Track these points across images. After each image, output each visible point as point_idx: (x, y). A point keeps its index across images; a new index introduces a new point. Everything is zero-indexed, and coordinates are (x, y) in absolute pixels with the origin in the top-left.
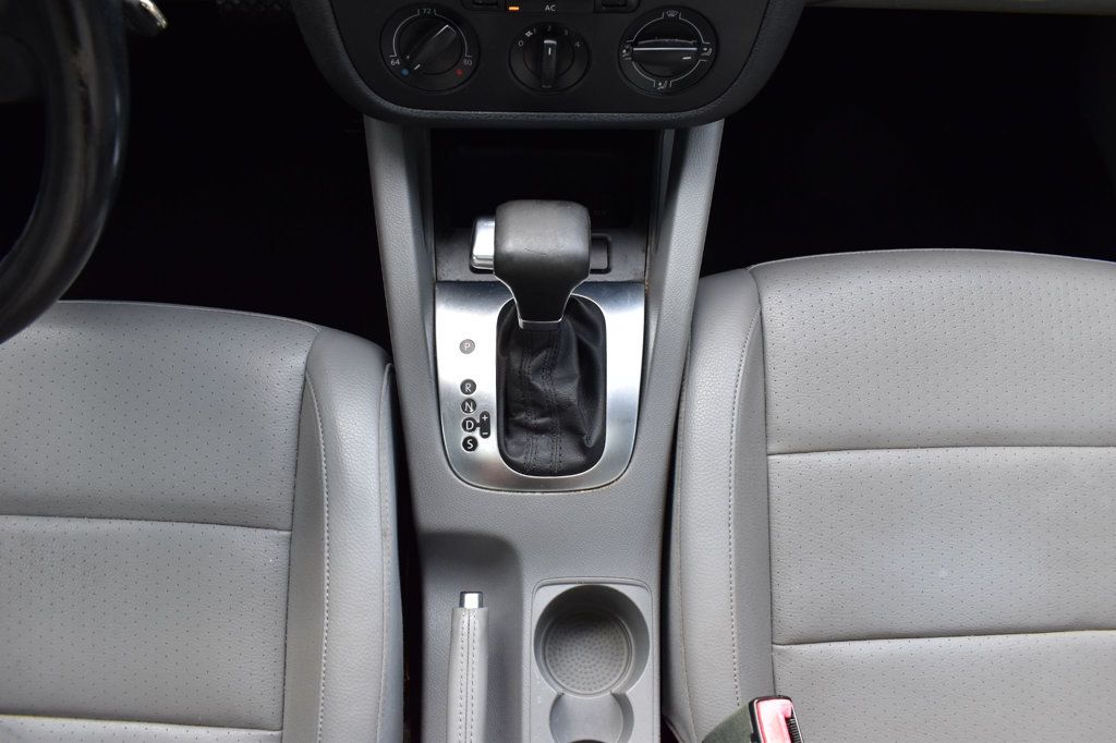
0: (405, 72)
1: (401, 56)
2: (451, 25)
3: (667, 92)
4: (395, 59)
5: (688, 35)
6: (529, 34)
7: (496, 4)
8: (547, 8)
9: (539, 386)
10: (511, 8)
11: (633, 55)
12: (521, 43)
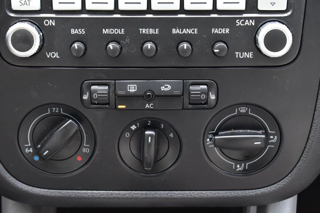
0: (36, 158)
1: (34, 146)
2: (72, 119)
3: (245, 172)
4: (29, 148)
5: (257, 127)
6: (133, 127)
7: (108, 104)
8: (147, 106)
10: (119, 107)
11: (215, 143)
12: (127, 135)
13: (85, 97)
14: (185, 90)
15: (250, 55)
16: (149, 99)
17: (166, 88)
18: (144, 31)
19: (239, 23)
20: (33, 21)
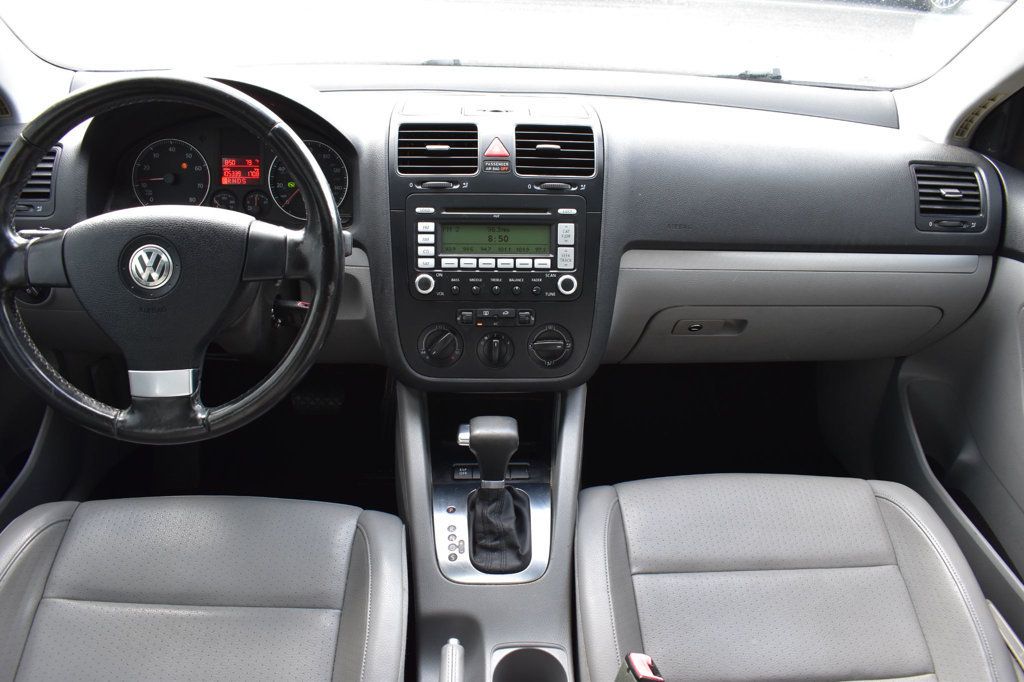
0: (428, 357)
1: (427, 349)
3: (552, 367)
4: (424, 350)
6: (486, 338)
7: (472, 323)
8: (495, 324)
9: (493, 520)
10: (478, 325)
11: (534, 347)
12: (482, 343)
13: (459, 319)
14: (517, 315)
15: (553, 294)
16: (495, 320)
17: (506, 313)
18: (494, 280)
19: (547, 276)
20: (430, 274)
